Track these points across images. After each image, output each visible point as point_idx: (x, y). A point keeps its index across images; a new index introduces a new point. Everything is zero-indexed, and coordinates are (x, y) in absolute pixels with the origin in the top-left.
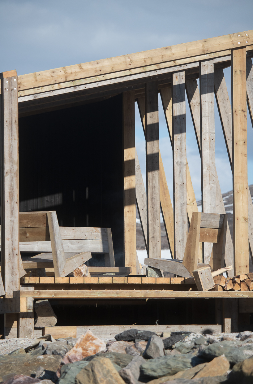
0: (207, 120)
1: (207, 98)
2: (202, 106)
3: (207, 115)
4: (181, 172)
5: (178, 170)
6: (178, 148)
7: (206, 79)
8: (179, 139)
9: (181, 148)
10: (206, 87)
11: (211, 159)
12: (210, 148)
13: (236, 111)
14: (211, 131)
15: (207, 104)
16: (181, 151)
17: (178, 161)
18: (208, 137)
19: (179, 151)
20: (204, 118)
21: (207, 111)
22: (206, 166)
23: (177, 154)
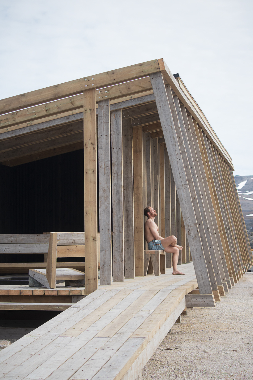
0: (103, 151)
1: (103, 133)
2: (99, 139)
3: (103, 147)
4: (117, 191)
5: (115, 190)
6: (115, 172)
7: (103, 117)
8: (116, 165)
9: (118, 172)
10: (102, 124)
11: (106, 183)
12: (105, 174)
13: (86, 145)
14: (106, 160)
15: (102, 137)
16: (118, 175)
17: (115, 183)
18: (104, 165)
19: (116, 174)
20: (100, 149)
21: (103, 144)
22: (102, 189)
23: (114, 177)
